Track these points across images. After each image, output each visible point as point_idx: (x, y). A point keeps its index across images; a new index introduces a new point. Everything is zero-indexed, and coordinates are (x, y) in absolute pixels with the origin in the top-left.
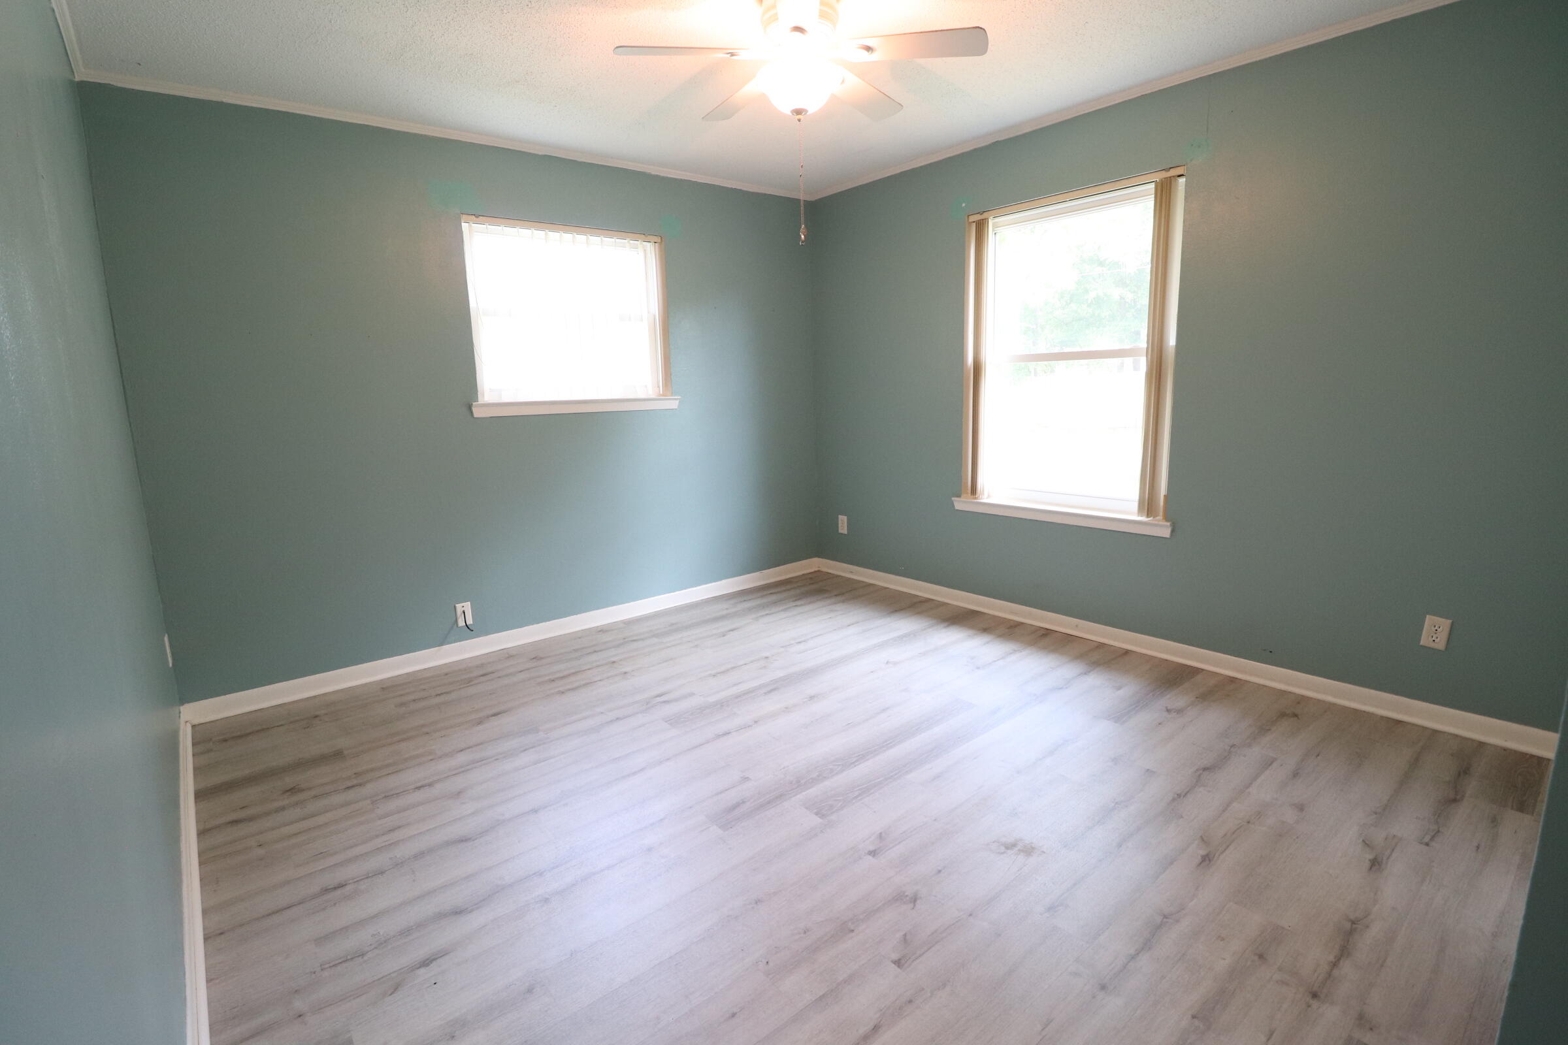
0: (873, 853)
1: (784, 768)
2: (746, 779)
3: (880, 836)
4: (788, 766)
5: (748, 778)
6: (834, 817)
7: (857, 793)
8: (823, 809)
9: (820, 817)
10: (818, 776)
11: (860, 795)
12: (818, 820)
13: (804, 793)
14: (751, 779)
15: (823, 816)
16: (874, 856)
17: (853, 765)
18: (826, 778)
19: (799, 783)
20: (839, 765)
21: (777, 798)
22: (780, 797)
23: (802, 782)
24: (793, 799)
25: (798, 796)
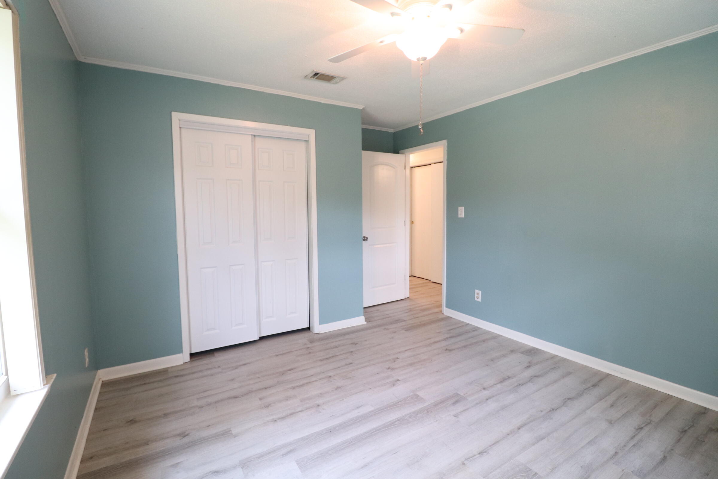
0: (398, 380)
1: (436, 421)
2: (456, 416)
3: (394, 385)
4: (434, 422)
5: (455, 417)
6: (412, 394)
7: (399, 403)
8: (415, 398)
9: (417, 394)
10: (417, 414)
11: (398, 402)
12: (417, 393)
13: (425, 406)
14: (453, 416)
15: (416, 395)
16: (398, 379)
17: (399, 419)
18: (414, 412)
19: (427, 411)
20: (406, 420)
21: (437, 405)
22: (436, 405)
23: (426, 412)
24: (429, 403)
25: (427, 404)
